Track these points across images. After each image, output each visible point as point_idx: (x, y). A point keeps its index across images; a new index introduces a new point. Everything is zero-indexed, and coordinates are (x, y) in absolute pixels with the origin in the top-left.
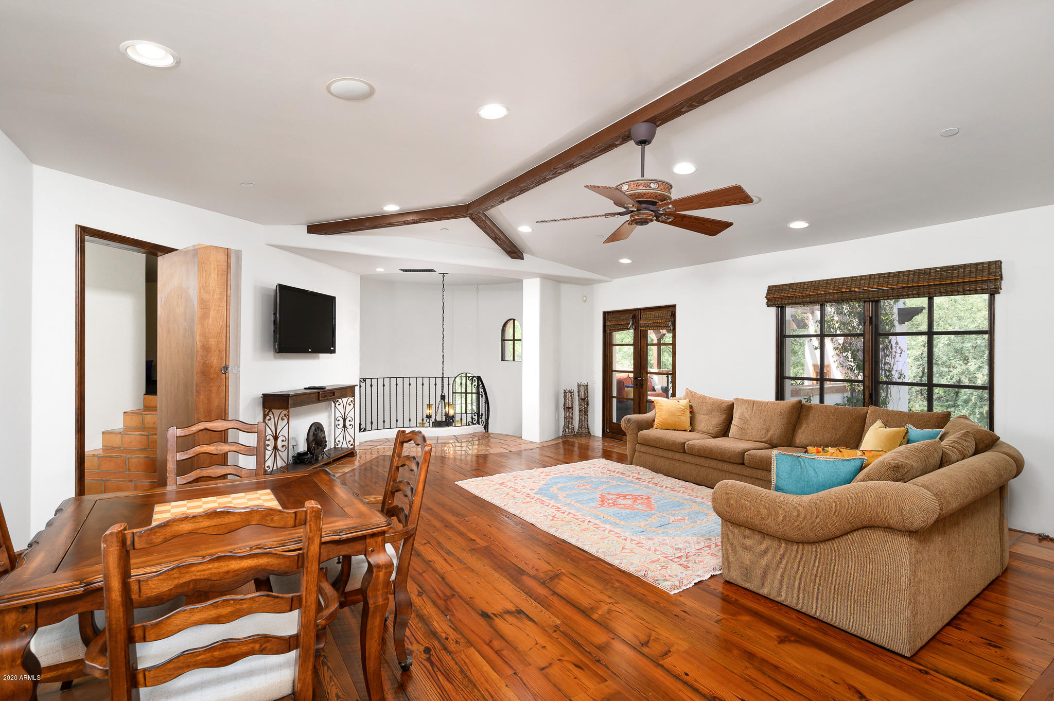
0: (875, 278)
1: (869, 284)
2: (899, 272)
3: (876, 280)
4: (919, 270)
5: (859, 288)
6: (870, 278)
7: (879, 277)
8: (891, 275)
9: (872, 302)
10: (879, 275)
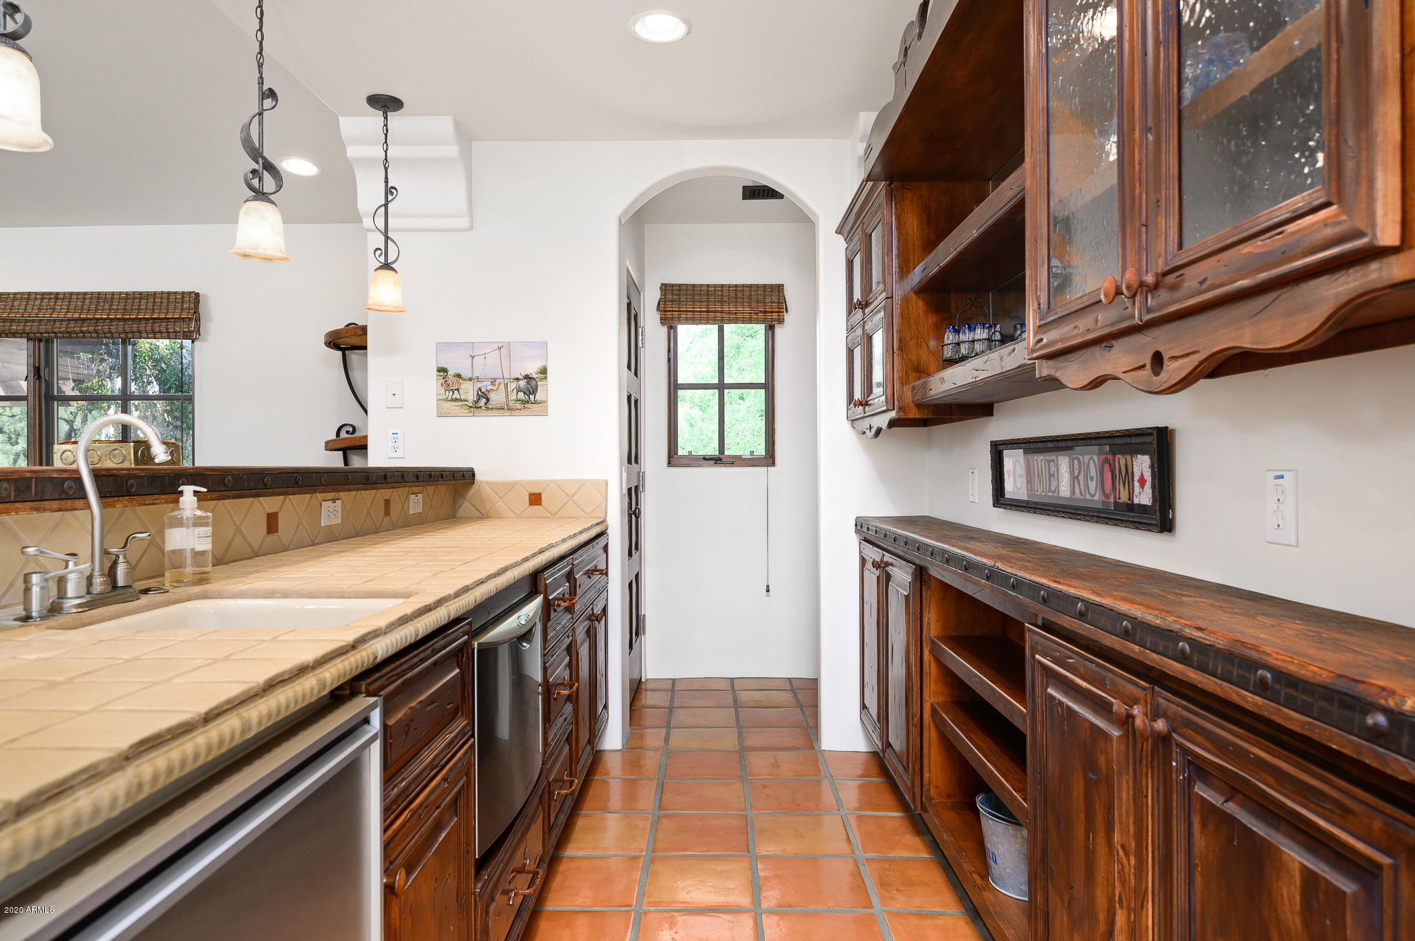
0: (36, 299)
1: (25, 309)
2: (71, 294)
3: (38, 302)
4: (99, 293)
5: (10, 313)
6: (28, 299)
7: (42, 299)
8: (59, 296)
9: (40, 340)
10: (43, 294)
